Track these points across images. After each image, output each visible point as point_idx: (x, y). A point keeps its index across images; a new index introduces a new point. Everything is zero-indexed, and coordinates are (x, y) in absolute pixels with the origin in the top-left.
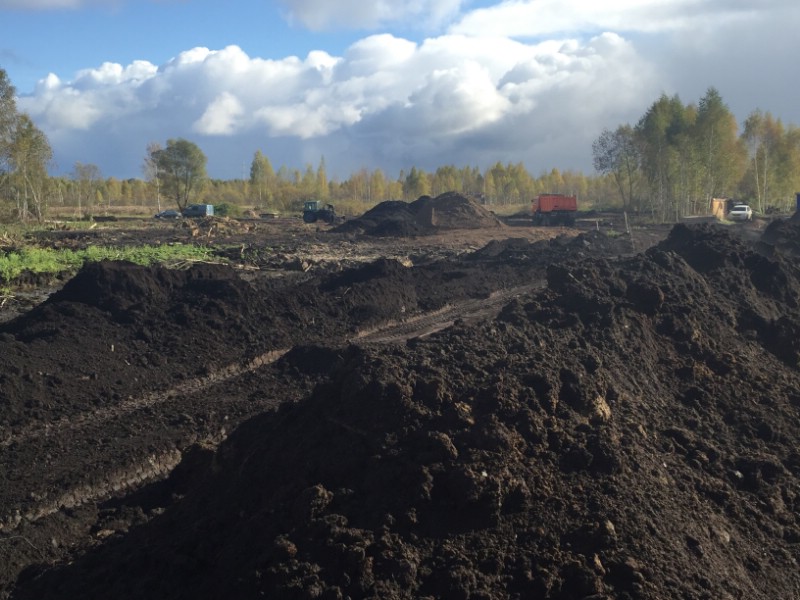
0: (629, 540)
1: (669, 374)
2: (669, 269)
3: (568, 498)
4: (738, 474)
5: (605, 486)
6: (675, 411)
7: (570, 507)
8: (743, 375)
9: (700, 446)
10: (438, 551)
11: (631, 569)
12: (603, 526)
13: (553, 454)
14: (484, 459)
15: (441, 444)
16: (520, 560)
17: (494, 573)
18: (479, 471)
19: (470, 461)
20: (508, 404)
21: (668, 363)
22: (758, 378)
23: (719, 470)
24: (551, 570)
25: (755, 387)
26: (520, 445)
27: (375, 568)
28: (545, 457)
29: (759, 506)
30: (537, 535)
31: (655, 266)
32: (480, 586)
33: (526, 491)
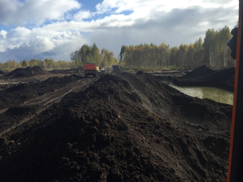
0: (135, 143)
1: (119, 107)
2: (111, 84)
3: (122, 136)
4: (140, 126)
5: (127, 133)
6: (123, 114)
7: (122, 138)
8: (130, 105)
9: (133, 121)
10: (101, 153)
11: (138, 149)
12: (130, 141)
13: (116, 128)
14: (104, 131)
15: (95, 129)
16: (117, 151)
17: (113, 155)
18: (105, 134)
19: (102, 132)
20: (105, 118)
21: (118, 104)
22: (133, 106)
23: (137, 126)
24: (124, 152)
25: (133, 107)
26: (110, 127)
27: (90, 160)
28: (115, 129)
29: (145, 131)
30: (118, 145)
31: (109, 84)
32: (112, 158)
33: (114, 136)
